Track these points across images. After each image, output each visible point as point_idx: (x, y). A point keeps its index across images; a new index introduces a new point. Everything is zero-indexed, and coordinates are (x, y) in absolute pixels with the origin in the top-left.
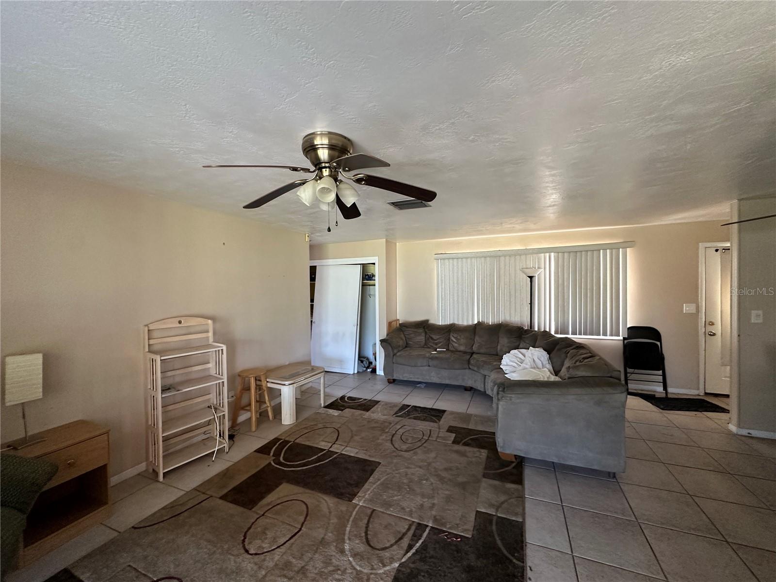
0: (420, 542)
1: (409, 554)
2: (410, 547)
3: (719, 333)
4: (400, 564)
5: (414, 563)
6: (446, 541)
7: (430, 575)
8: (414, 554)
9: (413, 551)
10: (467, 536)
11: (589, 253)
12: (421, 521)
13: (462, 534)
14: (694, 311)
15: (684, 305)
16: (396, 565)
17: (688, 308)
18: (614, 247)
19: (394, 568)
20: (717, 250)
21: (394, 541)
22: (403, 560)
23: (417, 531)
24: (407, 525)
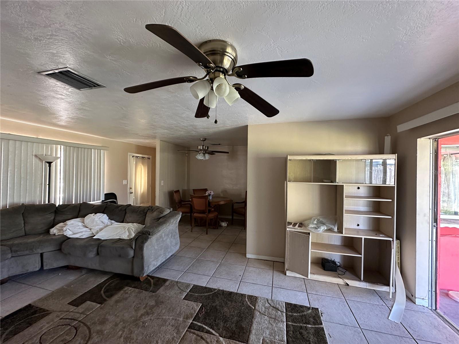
0: (204, 326)
1: (214, 332)
2: (208, 332)
3: (134, 192)
4: (221, 336)
5: (219, 329)
6: (204, 314)
7: (226, 322)
8: (213, 329)
9: (211, 330)
10: (201, 305)
11: (86, 150)
12: (187, 326)
13: (200, 307)
14: (126, 184)
15: (124, 181)
16: (221, 339)
17: (125, 182)
18: (99, 149)
19: (224, 340)
20: (133, 157)
21: (203, 341)
22: (217, 335)
23: (195, 328)
24: (190, 334)
